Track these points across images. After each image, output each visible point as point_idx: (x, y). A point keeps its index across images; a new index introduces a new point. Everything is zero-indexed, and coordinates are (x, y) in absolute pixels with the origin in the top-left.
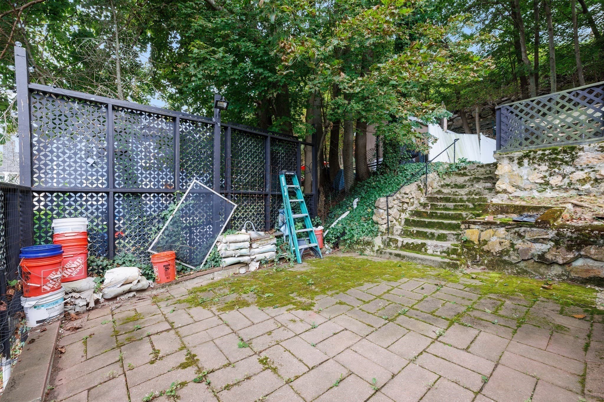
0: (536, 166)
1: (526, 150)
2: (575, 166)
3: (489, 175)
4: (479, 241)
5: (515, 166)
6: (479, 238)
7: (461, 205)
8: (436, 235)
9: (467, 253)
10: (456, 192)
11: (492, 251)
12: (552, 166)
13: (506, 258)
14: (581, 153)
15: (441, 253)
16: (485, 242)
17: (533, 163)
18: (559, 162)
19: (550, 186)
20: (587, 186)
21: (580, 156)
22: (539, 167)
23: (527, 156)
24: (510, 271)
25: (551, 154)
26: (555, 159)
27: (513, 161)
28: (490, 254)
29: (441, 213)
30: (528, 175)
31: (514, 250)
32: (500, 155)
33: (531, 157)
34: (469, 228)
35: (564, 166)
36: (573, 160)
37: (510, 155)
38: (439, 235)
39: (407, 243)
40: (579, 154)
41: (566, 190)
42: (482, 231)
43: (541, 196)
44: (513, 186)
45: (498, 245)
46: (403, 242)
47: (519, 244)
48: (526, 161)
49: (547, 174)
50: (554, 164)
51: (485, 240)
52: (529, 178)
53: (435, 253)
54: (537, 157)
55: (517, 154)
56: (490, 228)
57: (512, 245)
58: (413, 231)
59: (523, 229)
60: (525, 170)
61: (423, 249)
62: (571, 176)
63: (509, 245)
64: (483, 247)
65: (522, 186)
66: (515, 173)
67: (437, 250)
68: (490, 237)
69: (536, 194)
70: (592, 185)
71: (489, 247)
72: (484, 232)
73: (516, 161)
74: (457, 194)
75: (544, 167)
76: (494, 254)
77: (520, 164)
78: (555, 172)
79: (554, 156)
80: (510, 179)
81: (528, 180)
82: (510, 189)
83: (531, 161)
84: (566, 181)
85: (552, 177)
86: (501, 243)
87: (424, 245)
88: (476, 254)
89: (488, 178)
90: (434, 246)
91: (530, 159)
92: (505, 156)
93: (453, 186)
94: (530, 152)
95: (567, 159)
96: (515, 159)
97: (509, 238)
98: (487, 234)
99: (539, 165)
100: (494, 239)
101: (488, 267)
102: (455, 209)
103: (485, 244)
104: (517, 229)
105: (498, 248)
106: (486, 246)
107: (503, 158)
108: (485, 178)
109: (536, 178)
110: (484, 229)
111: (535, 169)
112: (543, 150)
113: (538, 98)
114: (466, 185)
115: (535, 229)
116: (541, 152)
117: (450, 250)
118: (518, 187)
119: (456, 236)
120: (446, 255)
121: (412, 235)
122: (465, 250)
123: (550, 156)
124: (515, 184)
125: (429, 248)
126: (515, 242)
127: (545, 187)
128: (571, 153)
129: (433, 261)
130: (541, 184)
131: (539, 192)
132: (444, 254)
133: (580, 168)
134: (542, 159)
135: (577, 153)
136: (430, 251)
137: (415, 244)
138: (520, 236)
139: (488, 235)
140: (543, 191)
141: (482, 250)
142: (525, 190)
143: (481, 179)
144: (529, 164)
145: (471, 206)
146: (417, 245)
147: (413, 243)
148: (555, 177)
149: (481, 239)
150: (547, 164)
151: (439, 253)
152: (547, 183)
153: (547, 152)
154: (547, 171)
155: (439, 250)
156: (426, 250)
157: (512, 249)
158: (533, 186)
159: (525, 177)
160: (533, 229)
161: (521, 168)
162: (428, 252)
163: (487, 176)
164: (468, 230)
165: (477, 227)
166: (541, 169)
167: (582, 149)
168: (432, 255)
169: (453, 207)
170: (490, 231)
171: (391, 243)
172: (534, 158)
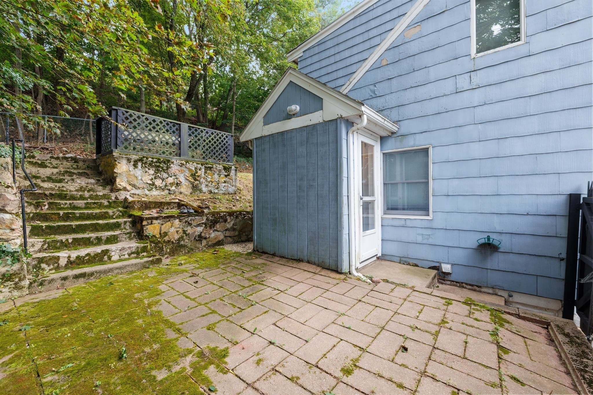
0: (147, 169)
1: (141, 154)
2: (168, 174)
3: (84, 171)
4: (160, 234)
5: (131, 168)
6: (160, 231)
7: (94, 203)
8: (104, 238)
9: (155, 247)
10: (63, 187)
11: (172, 240)
12: (156, 171)
13: (182, 243)
14: (172, 165)
15: (129, 255)
16: (166, 234)
17: (146, 167)
18: (161, 170)
19: (155, 186)
20: (173, 188)
21: (172, 167)
22: (149, 171)
23: (141, 160)
24: (184, 252)
25: (157, 162)
26: (159, 166)
27: (130, 162)
28: (171, 243)
29: (80, 213)
30: (142, 177)
31: (186, 236)
32: (120, 154)
33: (144, 162)
34: (152, 224)
35: (162, 173)
36: (167, 169)
37: (128, 156)
38: (107, 238)
39: (78, 257)
40: (171, 166)
41: (163, 190)
42: (162, 224)
43: (151, 194)
44: (130, 185)
45: (176, 234)
46: (69, 257)
47: (189, 230)
48: (140, 164)
49: (153, 177)
50: (158, 170)
51: (165, 232)
52: (143, 179)
53: (122, 257)
54: (148, 162)
55: (134, 157)
56: (169, 221)
57: (184, 232)
58: (67, 240)
59: (190, 218)
60: (139, 172)
61: (106, 258)
62: (166, 180)
63: (182, 232)
64: (165, 238)
65: (137, 185)
66: (132, 173)
67: (124, 254)
68: (169, 229)
69: (147, 192)
70: (175, 187)
71: (169, 238)
72: (164, 225)
73: (132, 163)
74: (65, 189)
75: (152, 172)
76: (174, 241)
77: (135, 166)
78: (158, 176)
79: (158, 164)
80: (127, 178)
81: (142, 180)
82: (129, 187)
83: (144, 165)
84: (164, 183)
85: (156, 180)
86: (177, 232)
87: (105, 252)
88: (162, 246)
89: (82, 173)
90: (120, 250)
91: (143, 163)
92: (124, 156)
93: (46, 179)
94: (144, 157)
95: (165, 168)
96: (132, 160)
97: (181, 227)
98: (166, 227)
99: (149, 169)
100: (173, 230)
101: (170, 254)
102: (86, 208)
103: (165, 236)
104: (186, 219)
105: (177, 237)
106: (167, 237)
107: (123, 157)
108: (79, 173)
109: (147, 179)
110: (164, 222)
111: (146, 172)
112: (152, 158)
113: (147, 115)
114: (64, 180)
115: (197, 217)
116: (150, 159)
117: (139, 249)
118: (134, 186)
119: (128, 235)
120: (135, 255)
121: (66, 246)
122: (153, 245)
123: (156, 164)
124: (132, 182)
125: (113, 253)
126: (185, 229)
127: (152, 187)
128: (167, 164)
129: (136, 264)
130: (150, 184)
131: (149, 191)
132: (133, 255)
133: (170, 175)
134: (150, 165)
135: (170, 165)
136: (115, 257)
137: (92, 255)
138: (190, 224)
139: (168, 227)
140: (151, 190)
141: (164, 242)
142: (139, 188)
143: (74, 173)
144: (141, 167)
145: (106, 203)
146: (95, 255)
147: (88, 255)
148: (158, 180)
149: (162, 232)
150: (154, 169)
151: (127, 256)
152: (153, 184)
153: (155, 160)
154: (153, 175)
155: (126, 253)
156: (110, 258)
157: (185, 235)
158: (145, 186)
159: (140, 178)
160: (196, 217)
161: (136, 169)
162: (113, 259)
163: (81, 171)
164: (150, 226)
165: (159, 221)
166: (150, 173)
167: (173, 163)
168: (120, 260)
169: (84, 206)
170: (169, 224)
171: (43, 265)
172: (146, 163)
